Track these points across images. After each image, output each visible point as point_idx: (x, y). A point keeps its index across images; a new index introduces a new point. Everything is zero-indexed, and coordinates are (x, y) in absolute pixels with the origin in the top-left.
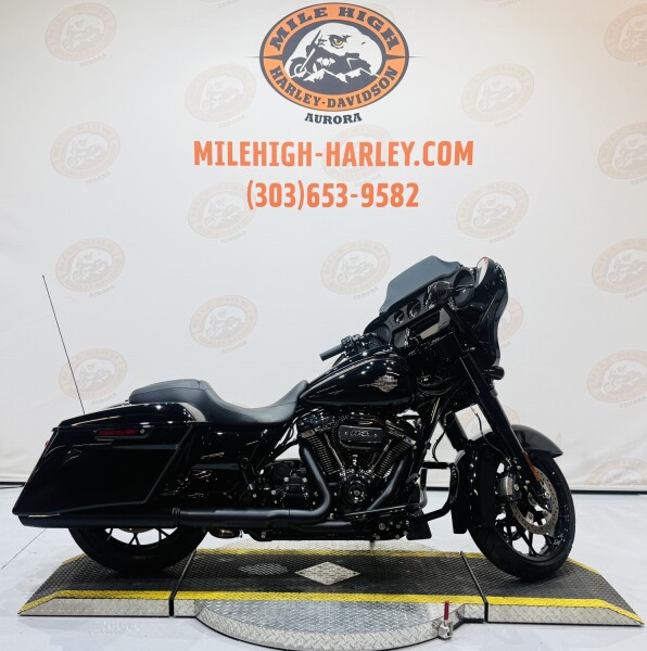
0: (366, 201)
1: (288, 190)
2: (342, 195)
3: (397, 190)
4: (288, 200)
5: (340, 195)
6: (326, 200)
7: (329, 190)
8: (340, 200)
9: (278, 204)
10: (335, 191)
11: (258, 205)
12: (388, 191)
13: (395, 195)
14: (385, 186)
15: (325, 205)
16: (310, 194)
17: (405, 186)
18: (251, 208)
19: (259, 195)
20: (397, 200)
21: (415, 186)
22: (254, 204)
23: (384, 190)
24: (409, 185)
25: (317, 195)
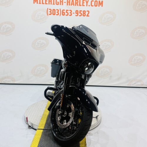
0: (77, 14)
1: (57, 11)
2: (71, 13)
3: (84, 12)
4: (57, 13)
5: (70, 13)
6: (67, 14)
7: (67, 11)
8: (70, 14)
9: (55, 14)
10: (69, 12)
11: (49, 14)
12: (82, 12)
13: (84, 13)
14: (81, 11)
15: (66, 15)
16: (63, 12)
17: (86, 11)
18: (48, 15)
19: (50, 12)
20: (84, 15)
21: (89, 11)
22: (48, 14)
23: (81, 12)
24: (87, 11)
25: (64, 13)
